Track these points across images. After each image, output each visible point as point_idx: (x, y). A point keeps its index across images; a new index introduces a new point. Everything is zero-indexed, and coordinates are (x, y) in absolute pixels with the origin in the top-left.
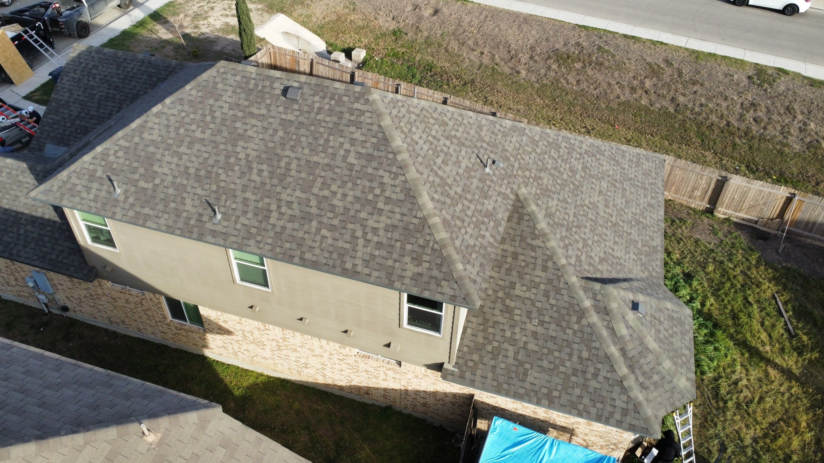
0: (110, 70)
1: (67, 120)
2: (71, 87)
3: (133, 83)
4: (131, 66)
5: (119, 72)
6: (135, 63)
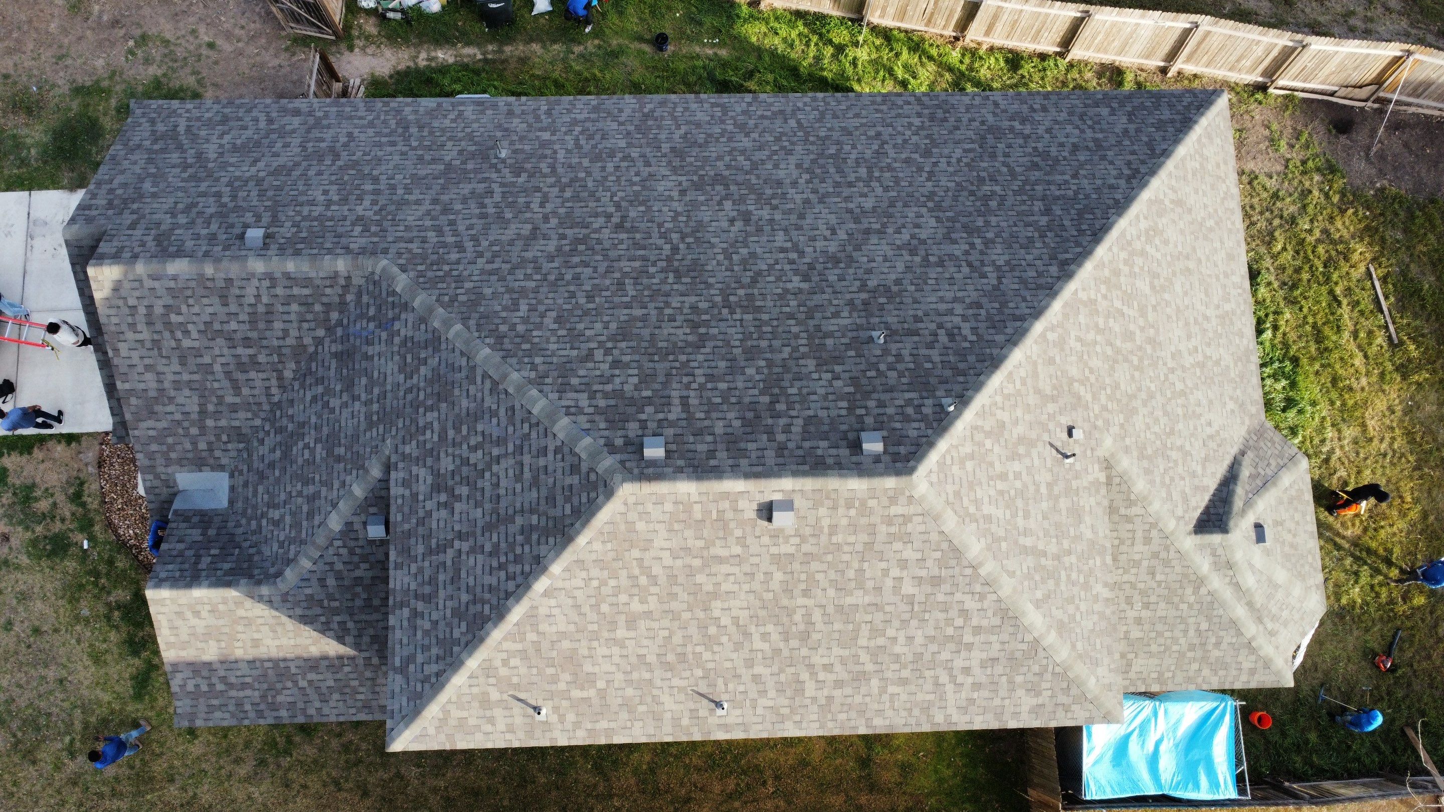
0: (210, 310)
1: (186, 424)
2: (147, 361)
3: (278, 325)
4: (251, 291)
5: (233, 308)
6: (255, 282)
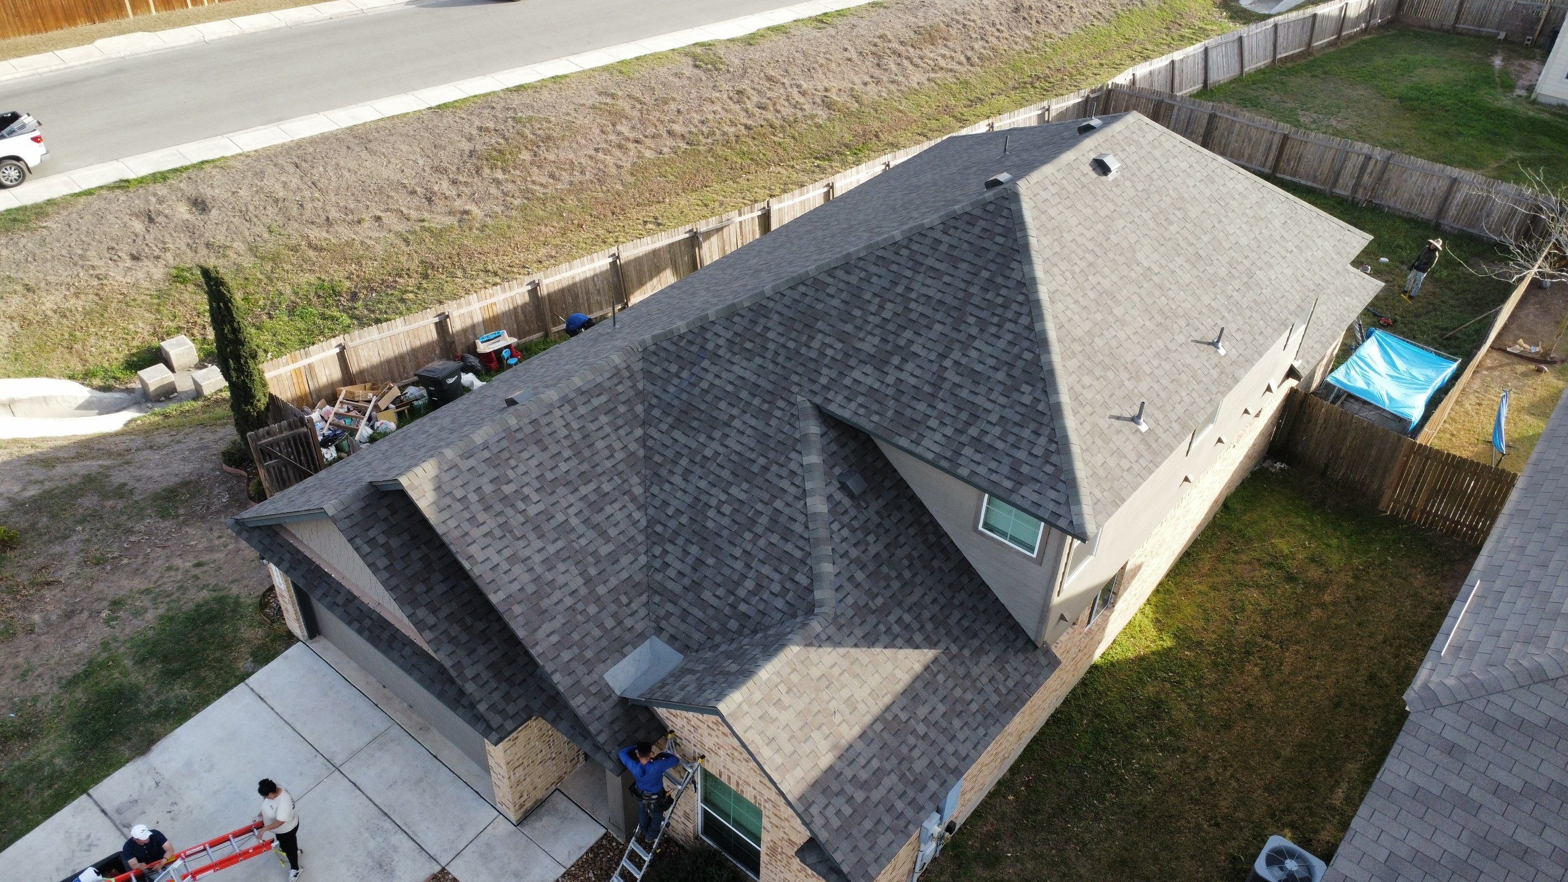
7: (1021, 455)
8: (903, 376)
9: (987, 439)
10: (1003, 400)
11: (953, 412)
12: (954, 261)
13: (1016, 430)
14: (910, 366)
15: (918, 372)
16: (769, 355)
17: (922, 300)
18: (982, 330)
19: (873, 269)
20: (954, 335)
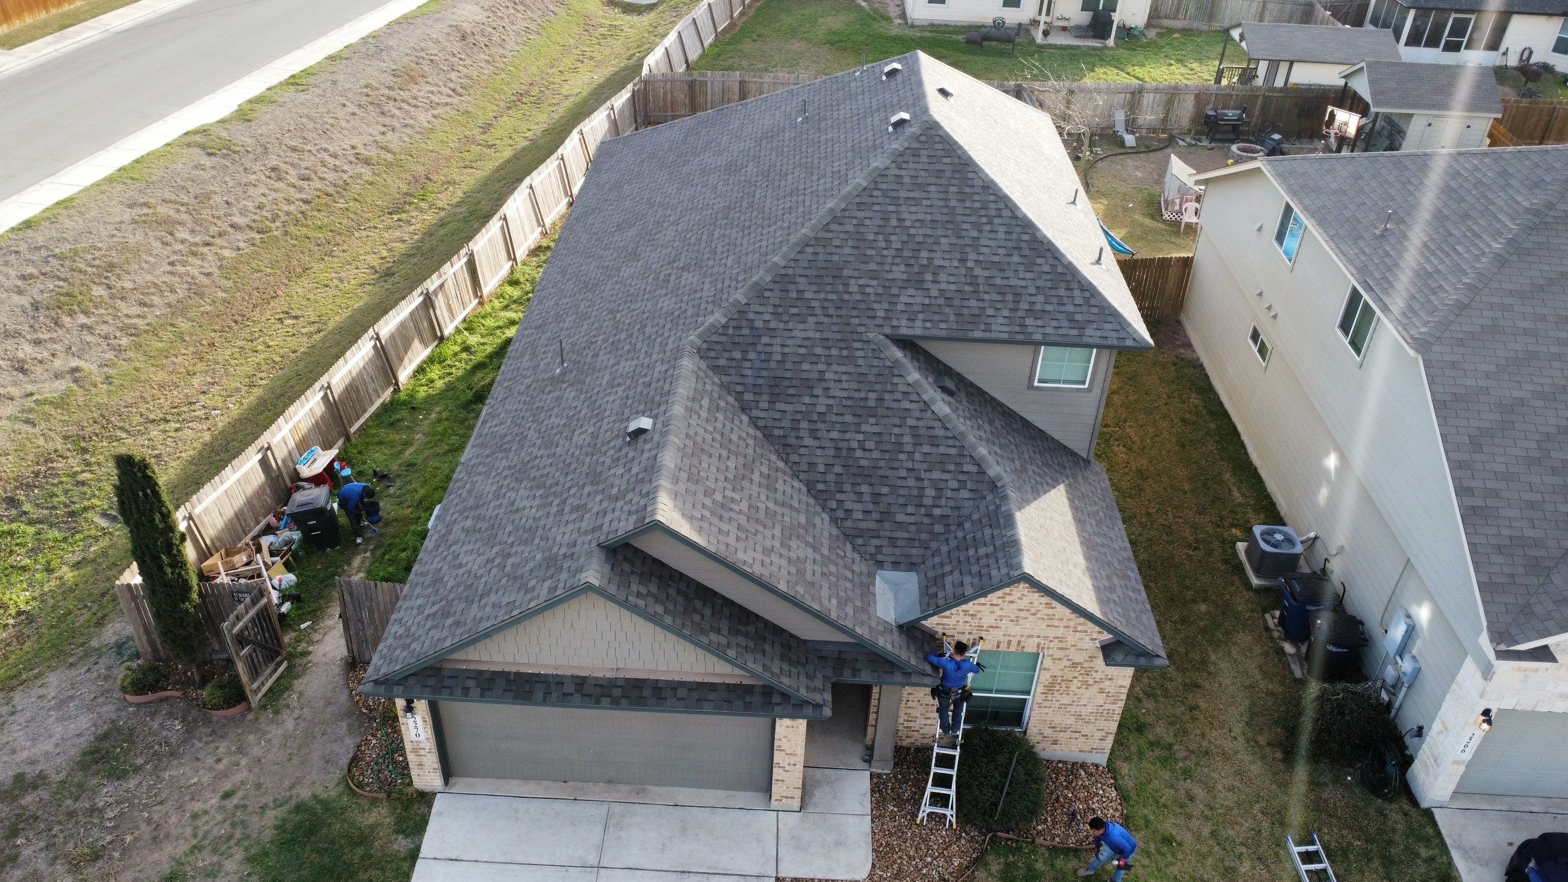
1: (826, 570)
2: (759, 549)
3: (734, 438)
4: (700, 431)
5: (715, 454)
6: (693, 422)
7: (1070, 308)
8: (943, 286)
9: (1038, 307)
10: (1029, 275)
11: (999, 298)
12: (923, 187)
13: (1054, 292)
14: (942, 277)
15: (952, 279)
16: (818, 311)
17: (917, 224)
18: (980, 231)
19: (861, 214)
20: (961, 242)
